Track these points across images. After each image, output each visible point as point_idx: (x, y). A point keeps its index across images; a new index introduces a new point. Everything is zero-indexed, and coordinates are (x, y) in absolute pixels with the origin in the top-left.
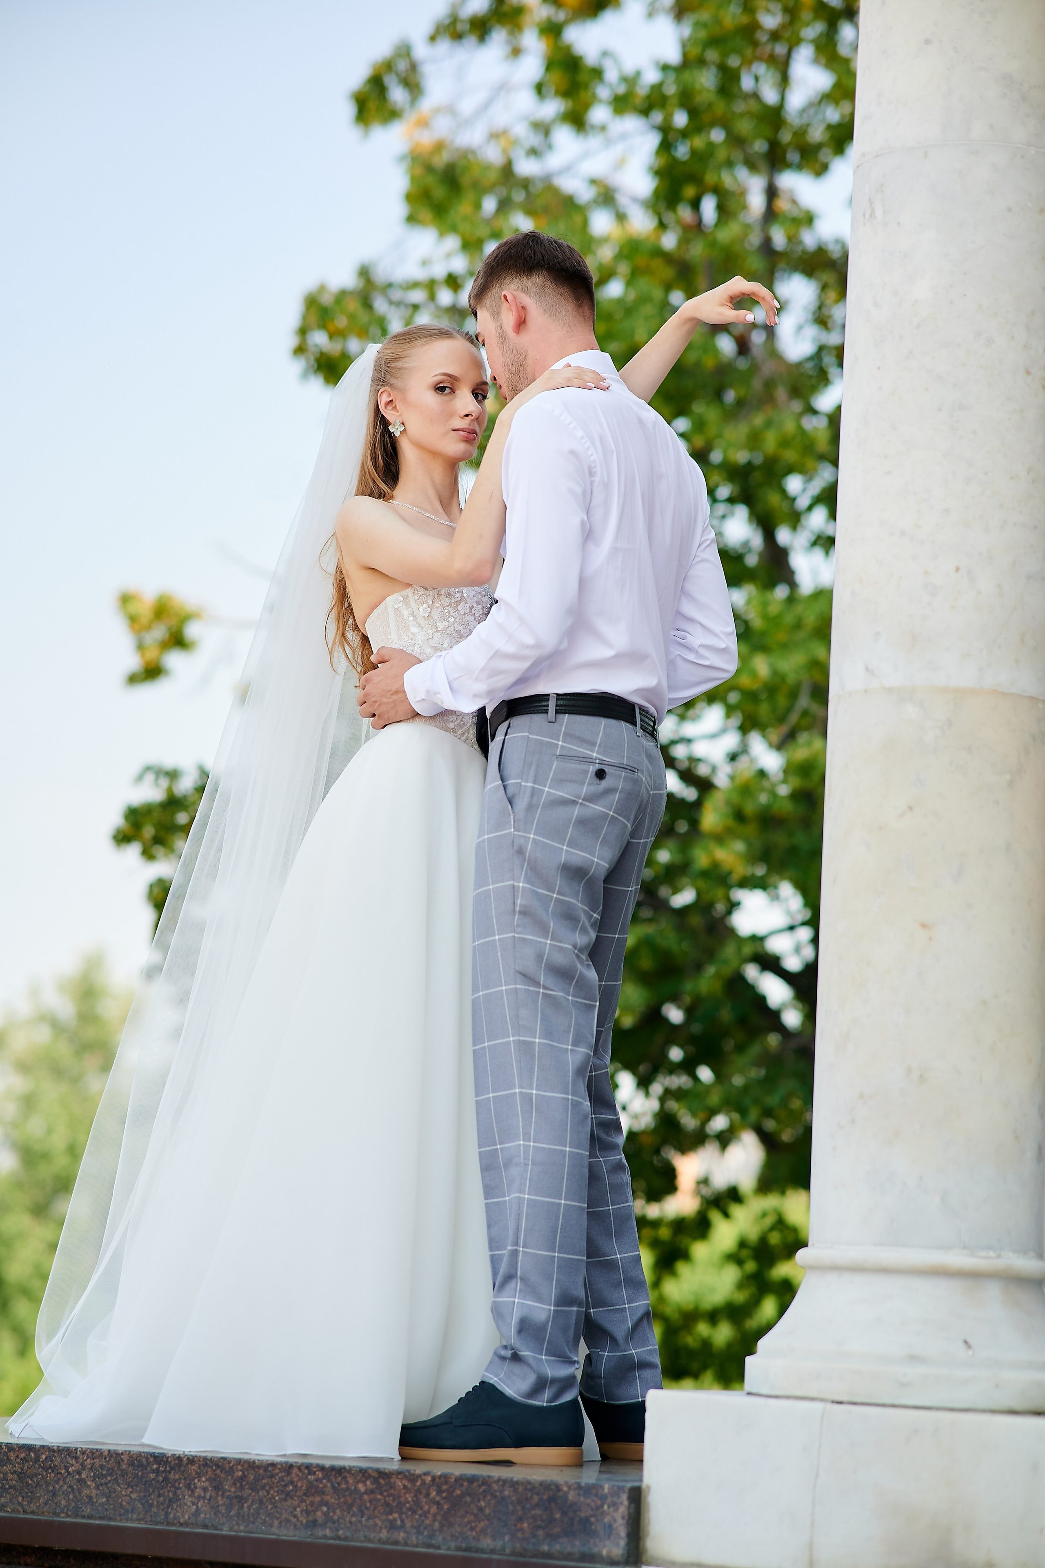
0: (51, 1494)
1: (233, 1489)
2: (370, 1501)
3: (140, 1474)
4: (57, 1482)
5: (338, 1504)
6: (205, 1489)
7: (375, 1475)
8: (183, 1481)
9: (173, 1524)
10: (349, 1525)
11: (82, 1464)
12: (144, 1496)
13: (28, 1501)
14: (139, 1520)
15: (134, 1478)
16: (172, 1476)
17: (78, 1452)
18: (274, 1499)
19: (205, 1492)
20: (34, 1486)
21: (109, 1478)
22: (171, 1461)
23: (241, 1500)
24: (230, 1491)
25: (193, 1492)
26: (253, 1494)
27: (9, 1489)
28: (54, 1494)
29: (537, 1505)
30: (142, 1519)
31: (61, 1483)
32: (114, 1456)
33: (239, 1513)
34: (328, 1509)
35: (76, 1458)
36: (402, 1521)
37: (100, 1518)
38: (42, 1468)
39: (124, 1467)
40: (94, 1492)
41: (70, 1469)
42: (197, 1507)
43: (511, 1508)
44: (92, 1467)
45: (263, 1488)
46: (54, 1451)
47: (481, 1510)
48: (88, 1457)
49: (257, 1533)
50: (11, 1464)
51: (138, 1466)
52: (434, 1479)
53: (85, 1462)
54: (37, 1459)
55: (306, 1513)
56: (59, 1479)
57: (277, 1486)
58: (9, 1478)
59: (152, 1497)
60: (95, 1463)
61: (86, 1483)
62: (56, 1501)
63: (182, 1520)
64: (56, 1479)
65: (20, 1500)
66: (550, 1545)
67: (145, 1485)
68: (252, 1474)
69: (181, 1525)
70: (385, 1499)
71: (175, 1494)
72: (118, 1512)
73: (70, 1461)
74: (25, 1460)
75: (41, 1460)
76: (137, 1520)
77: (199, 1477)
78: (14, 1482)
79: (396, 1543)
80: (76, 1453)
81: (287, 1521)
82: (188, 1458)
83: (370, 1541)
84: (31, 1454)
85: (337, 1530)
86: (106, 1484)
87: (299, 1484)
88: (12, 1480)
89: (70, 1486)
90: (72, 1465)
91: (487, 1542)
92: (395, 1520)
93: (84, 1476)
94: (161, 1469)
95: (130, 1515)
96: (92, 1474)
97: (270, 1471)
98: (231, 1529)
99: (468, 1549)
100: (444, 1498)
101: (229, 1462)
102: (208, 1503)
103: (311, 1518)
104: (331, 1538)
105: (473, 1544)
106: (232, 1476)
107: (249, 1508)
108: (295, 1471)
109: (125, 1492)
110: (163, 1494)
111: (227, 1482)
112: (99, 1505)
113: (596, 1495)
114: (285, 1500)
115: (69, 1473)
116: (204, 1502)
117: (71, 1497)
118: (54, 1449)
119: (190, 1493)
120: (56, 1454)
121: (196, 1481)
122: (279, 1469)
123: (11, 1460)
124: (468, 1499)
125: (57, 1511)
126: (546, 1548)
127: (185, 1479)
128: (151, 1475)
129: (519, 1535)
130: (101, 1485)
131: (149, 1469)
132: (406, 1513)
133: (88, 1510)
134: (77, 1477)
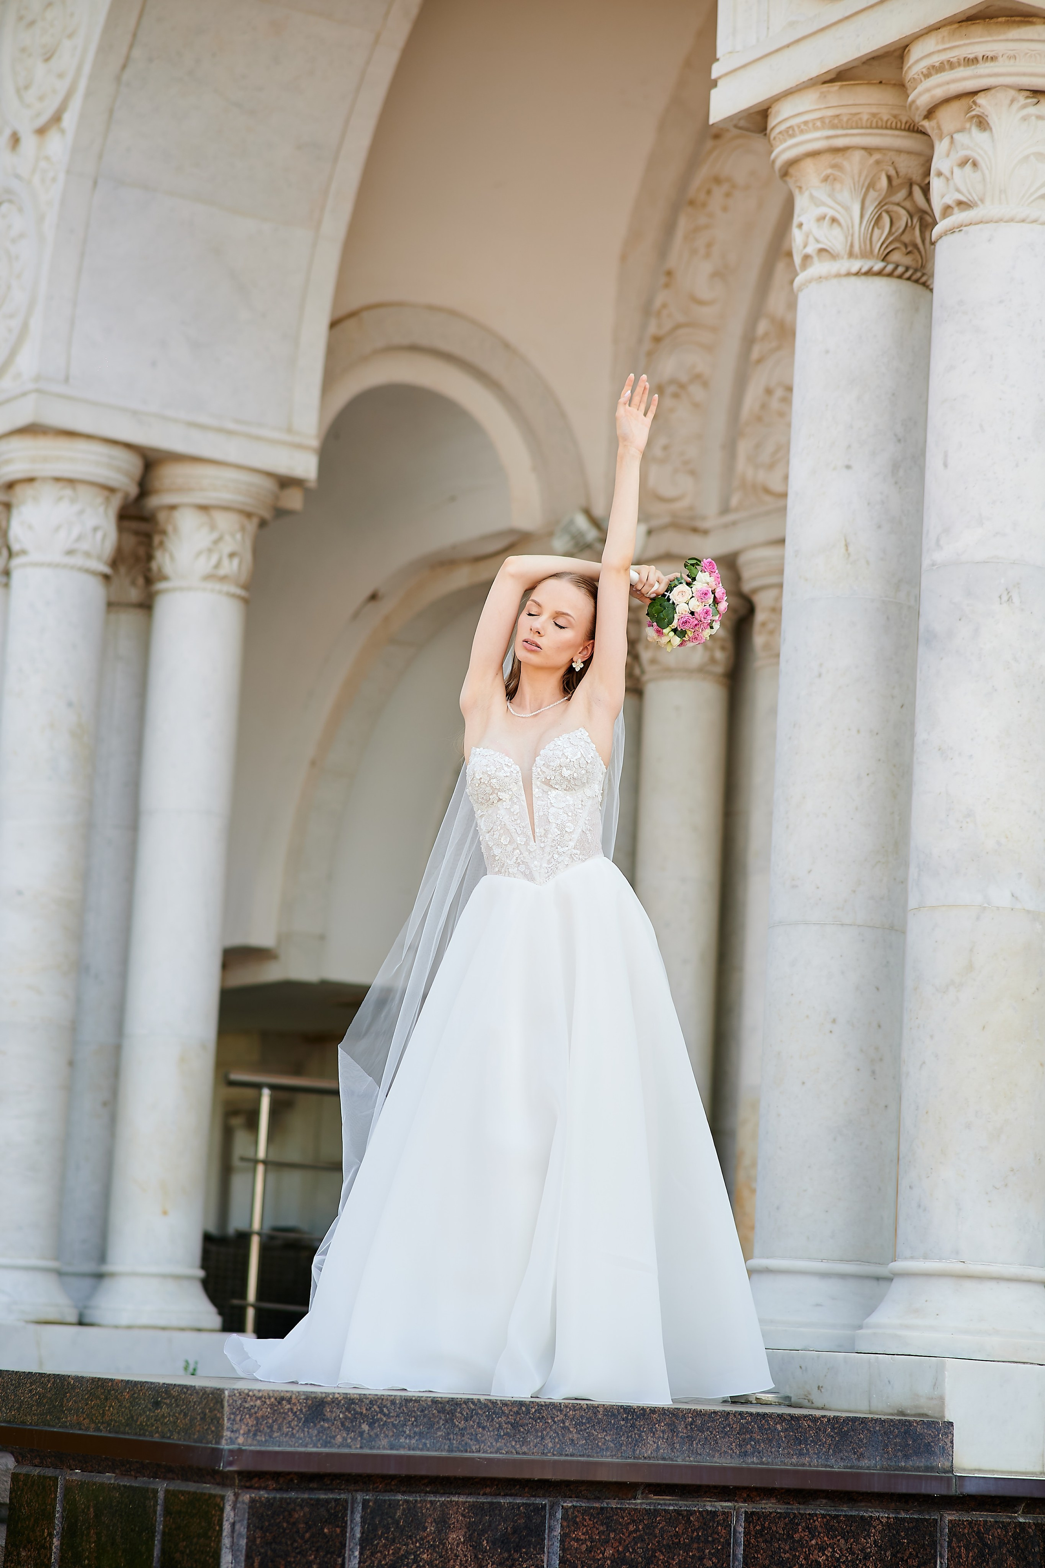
0: (540, 1439)
1: (685, 1431)
2: (785, 1437)
3: (612, 1421)
4: (545, 1429)
5: (762, 1440)
6: (663, 1432)
7: (789, 1418)
8: (646, 1426)
9: (639, 1458)
10: (770, 1454)
11: (565, 1415)
12: (616, 1438)
13: (520, 1445)
14: (612, 1456)
15: (608, 1425)
16: (637, 1423)
17: (562, 1406)
18: (716, 1437)
19: (663, 1434)
20: (525, 1433)
21: (588, 1426)
22: (637, 1412)
23: (691, 1439)
24: (683, 1433)
25: (654, 1434)
26: (700, 1434)
27: (503, 1435)
28: (543, 1438)
29: (897, 1436)
30: (615, 1455)
31: (548, 1430)
32: (592, 1408)
33: (690, 1448)
34: (755, 1443)
35: (561, 1411)
36: (808, 1450)
37: (580, 1456)
38: (533, 1419)
39: (600, 1417)
40: (576, 1436)
41: (556, 1419)
42: (658, 1445)
43: (880, 1438)
44: (574, 1417)
45: (708, 1429)
46: (542, 1406)
47: (861, 1440)
48: (570, 1410)
49: (704, 1462)
50: (505, 1416)
51: (611, 1416)
52: (829, 1420)
53: (568, 1414)
54: (528, 1411)
55: (739, 1447)
56: (546, 1427)
57: (718, 1428)
58: (504, 1427)
59: (622, 1439)
60: (576, 1414)
61: (569, 1429)
62: (544, 1444)
63: (646, 1455)
64: (543, 1427)
65: (513, 1444)
66: (905, 1462)
67: (617, 1430)
68: (700, 1420)
69: (645, 1458)
70: (795, 1435)
71: (640, 1436)
72: (595, 1451)
73: (556, 1413)
74: (517, 1413)
75: (531, 1412)
76: (611, 1456)
77: (659, 1422)
78: (508, 1430)
79: (803, 1465)
80: (561, 1407)
81: (725, 1452)
82: (650, 1409)
83: (785, 1464)
84: (523, 1408)
85: (762, 1458)
86: (585, 1429)
87: (734, 1426)
88: (507, 1428)
89: (555, 1432)
90: (558, 1416)
91: (865, 1463)
92: (802, 1449)
93: (567, 1424)
94: (629, 1417)
95: (605, 1453)
96: (574, 1423)
97: (712, 1417)
98: (683, 1460)
99: (851, 1467)
100: (836, 1433)
101: (682, 1411)
102: (666, 1442)
103: (743, 1450)
104: (757, 1464)
105: (856, 1463)
106: (685, 1422)
107: (697, 1444)
108: (731, 1416)
109: (601, 1435)
110: (631, 1436)
111: (680, 1426)
112: (579, 1446)
113: (935, 1428)
114: (724, 1437)
115: (555, 1422)
116: (663, 1441)
117: (557, 1440)
118: (542, 1404)
119: (652, 1434)
120: (543, 1408)
121: (657, 1425)
122: (719, 1416)
123: (505, 1413)
124: (852, 1433)
125: (545, 1452)
126: (903, 1464)
127: (648, 1424)
128: (622, 1422)
129: (886, 1456)
130: (581, 1430)
131: (619, 1417)
132: (810, 1444)
133: (570, 1450)
134: (561, 1425)
